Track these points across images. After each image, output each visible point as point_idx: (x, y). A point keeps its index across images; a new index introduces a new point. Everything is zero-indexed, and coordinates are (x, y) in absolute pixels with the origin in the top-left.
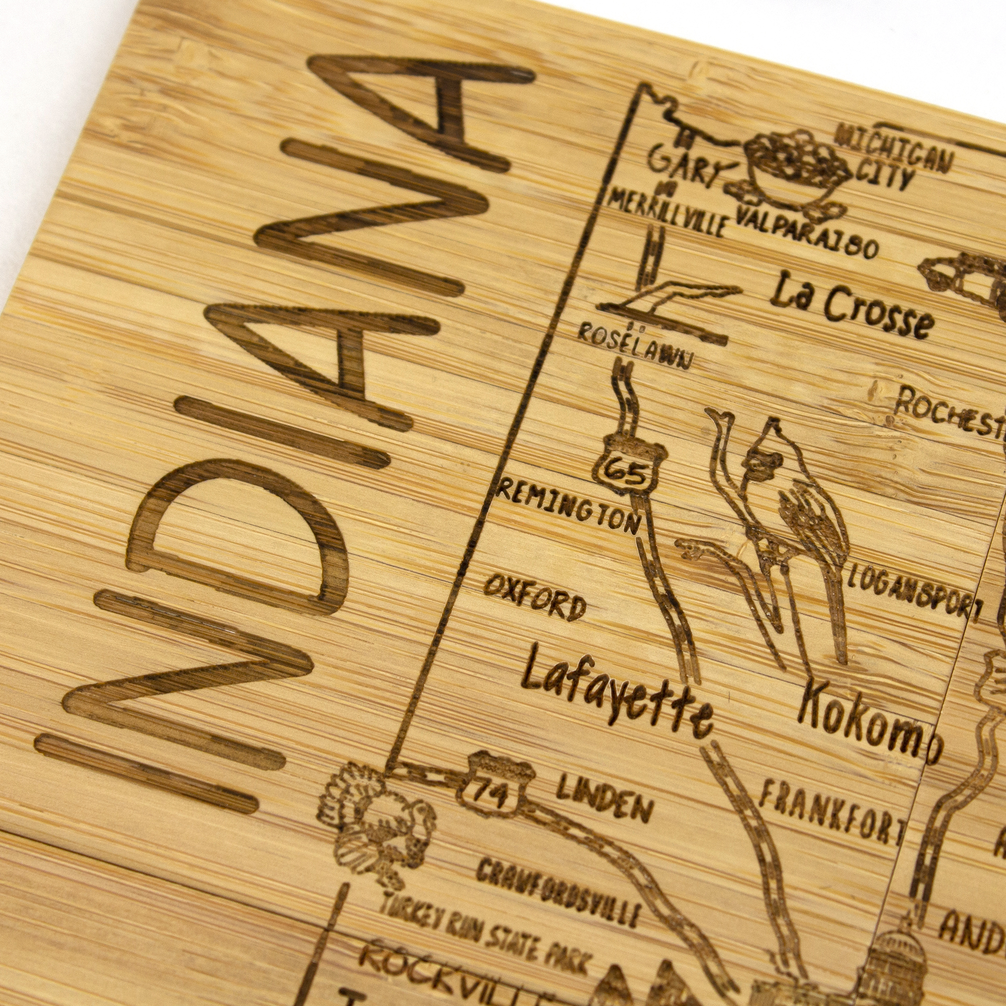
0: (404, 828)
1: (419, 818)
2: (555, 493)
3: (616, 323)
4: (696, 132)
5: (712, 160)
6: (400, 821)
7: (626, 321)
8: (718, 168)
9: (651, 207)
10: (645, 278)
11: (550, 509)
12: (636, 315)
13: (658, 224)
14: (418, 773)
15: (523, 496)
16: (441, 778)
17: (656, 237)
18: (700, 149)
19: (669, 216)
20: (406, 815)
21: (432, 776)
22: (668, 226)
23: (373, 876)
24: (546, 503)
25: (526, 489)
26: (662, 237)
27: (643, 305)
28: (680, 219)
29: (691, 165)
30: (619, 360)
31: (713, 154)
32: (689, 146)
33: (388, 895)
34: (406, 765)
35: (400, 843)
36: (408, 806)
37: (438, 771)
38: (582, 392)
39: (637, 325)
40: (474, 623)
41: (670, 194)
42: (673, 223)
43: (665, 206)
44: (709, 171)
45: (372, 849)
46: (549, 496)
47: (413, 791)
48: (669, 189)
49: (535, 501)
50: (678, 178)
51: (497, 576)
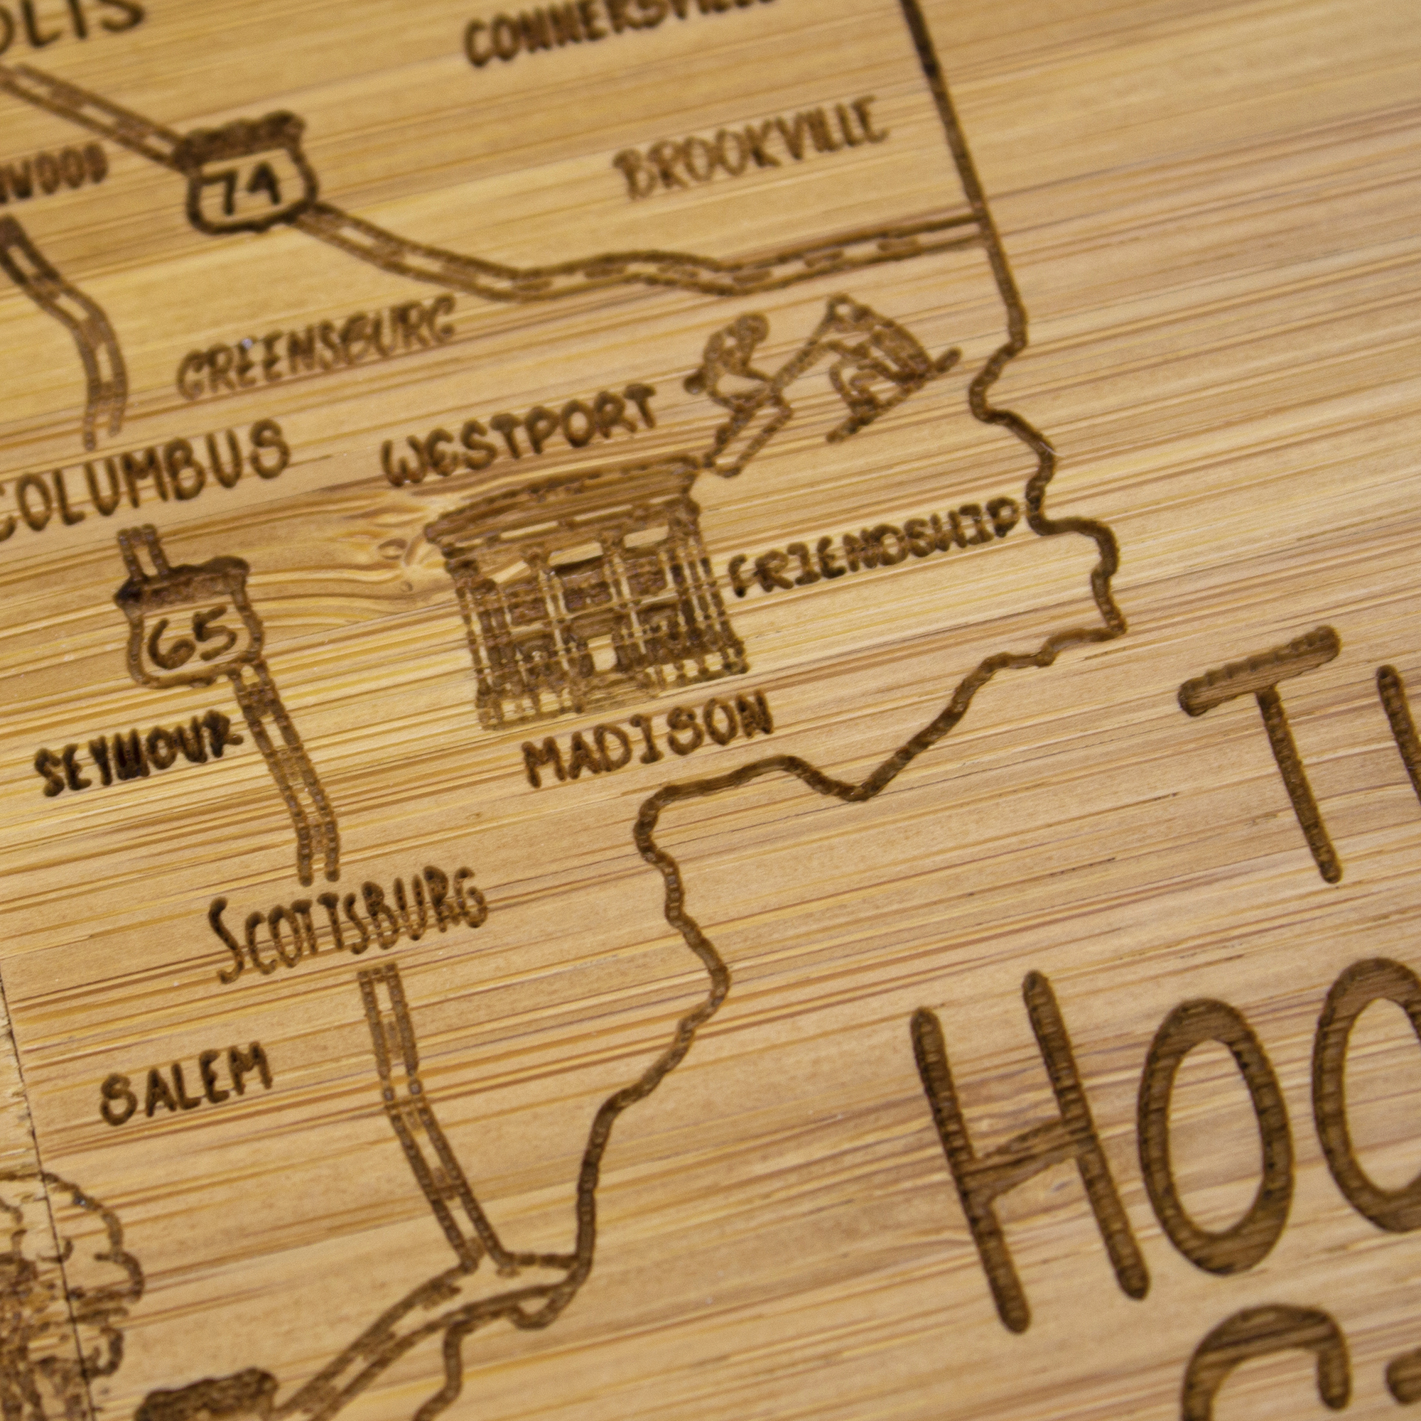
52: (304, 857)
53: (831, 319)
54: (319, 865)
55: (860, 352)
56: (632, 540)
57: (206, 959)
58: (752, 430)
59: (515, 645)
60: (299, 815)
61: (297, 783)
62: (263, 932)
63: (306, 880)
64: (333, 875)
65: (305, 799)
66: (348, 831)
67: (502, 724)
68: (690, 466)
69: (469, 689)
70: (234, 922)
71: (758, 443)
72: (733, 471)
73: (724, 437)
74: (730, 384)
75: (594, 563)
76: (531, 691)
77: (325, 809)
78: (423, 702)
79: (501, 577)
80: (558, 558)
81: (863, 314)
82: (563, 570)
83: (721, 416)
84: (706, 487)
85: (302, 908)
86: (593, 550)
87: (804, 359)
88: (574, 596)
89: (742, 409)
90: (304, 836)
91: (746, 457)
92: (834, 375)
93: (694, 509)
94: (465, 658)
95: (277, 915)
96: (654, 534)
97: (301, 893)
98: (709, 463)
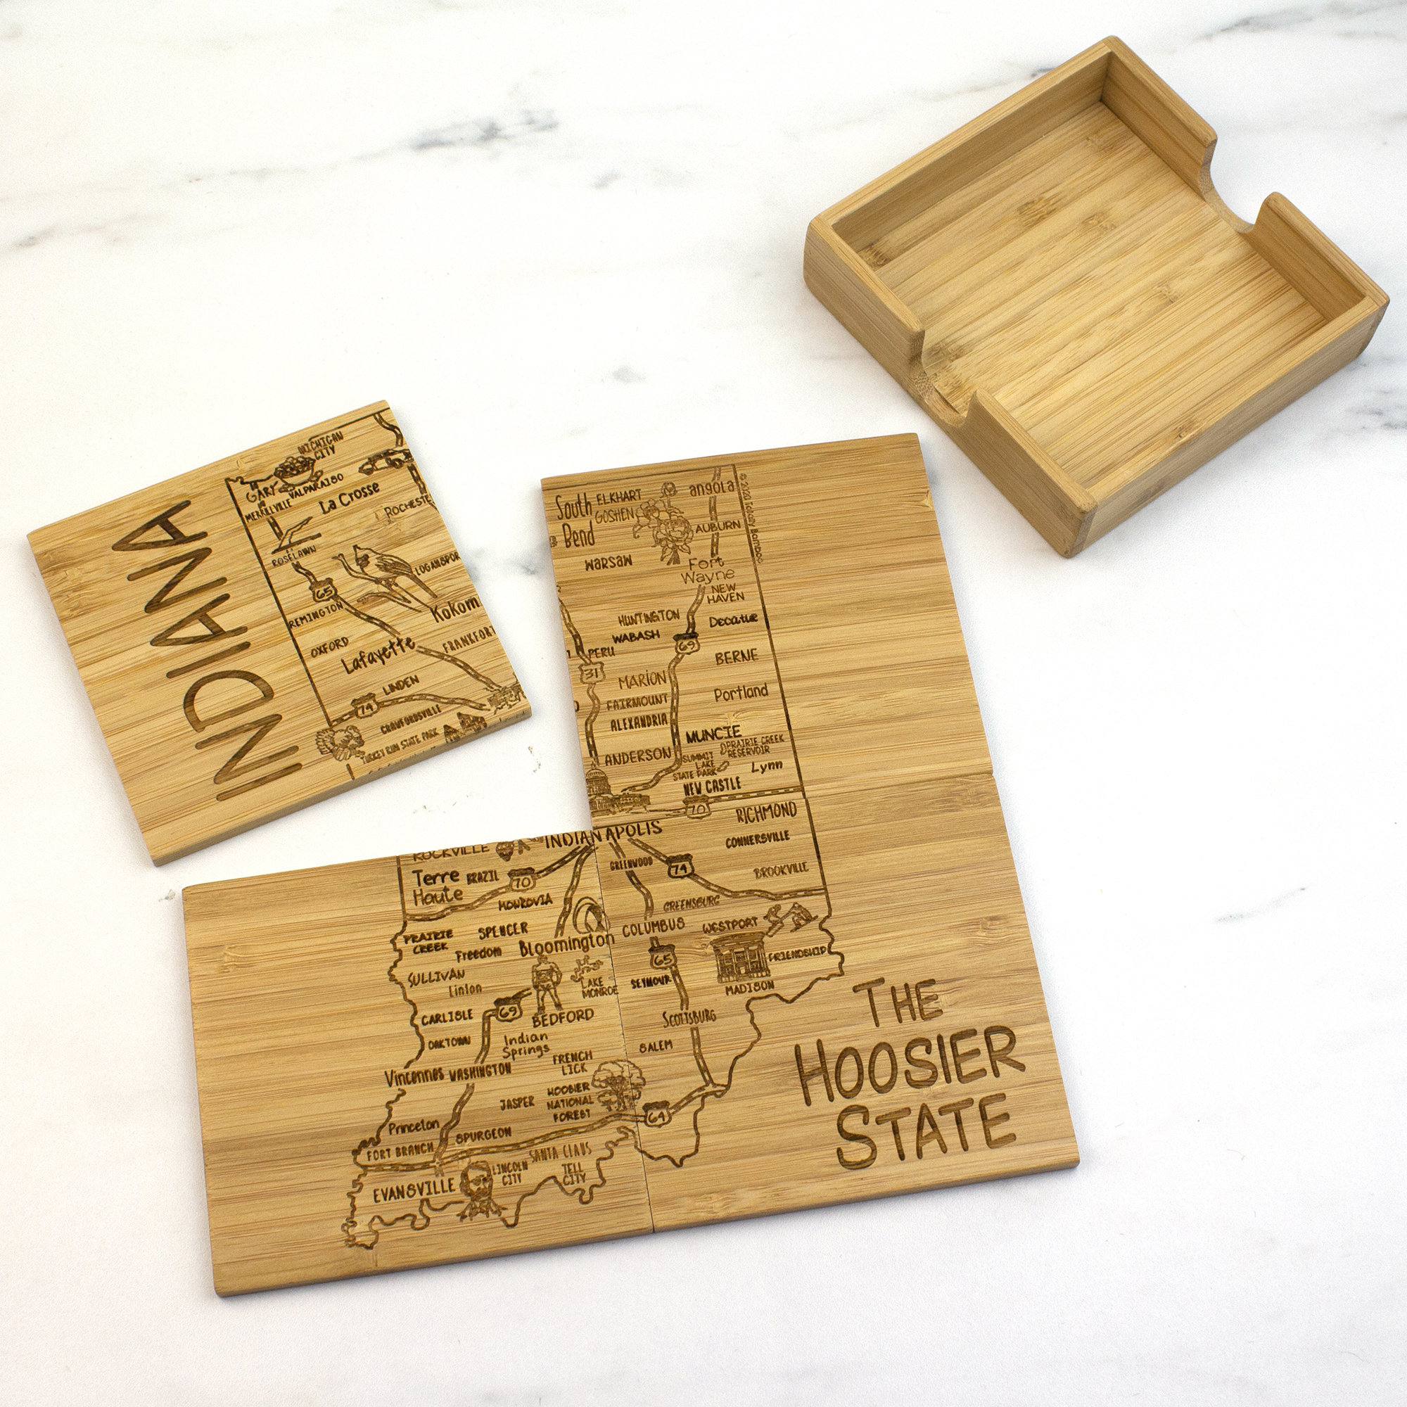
0: (350, 737)
1: (352, 731)
2: (308, 615)
3: (282, 554)
4: (255, 482)
5: (268, 486)
6: (347, 736)
7: (285, 551)
8: (272, 487)
9: (262, 513)
10: (279, 535)
11: (311, 620)
12: (286, 547)
13: (269, 516)
14: (341, 720)
15: (300, 623)
16: (348, 716)
17: (271, 521)
18: (261, 486)
19: (270, 512)
20: (347, 734)
21: (345, 718)
22: (272, 515)
23: (353, 757)
24: (309, 619)
25: (299, 620)
26: (273, 519)
27: (286, 543)
28: (274, 510)
29: (263, 492)
30: (293, 564)
31: (267, 484)
32: (257, 487)
33: (362, 758)
34: (334, 721)
35: (352, 742)
36: (345, 731)
37: (346, 715)
38: (290, 581)
39: (289, 550)
40: (318, 668)
41: (264, 505)
42: (273, 513)
43: (266, 510)
44: (270, 490)
45: (346, 750)
46: (307, 617)
47: (344, 726)
48: (262, 504)
49: (304, 621)
50: (262, 499)
51: (312, 651)
52: (682, 1005)
53: (794, 907)
54: (685, 1007)
55: (799, 914)
56: (750, 948)
57: (662, 1023)
58: (776, 928)
59: (726, 967)
60: (681, 996)
61: (681, 990)
62: (673, 1019)
63: (682, 1009)
64: (687, 1009)
65: (683, 993)
66: (690, 1001)
67: (722, 982)
68: (763, 934)
69: (716, 975)
70: (667, 1016)
71: (777, 931)
72: (772, 936)
73: (770, 929)
74: (772, 918)
75: (743, 952)
76: (728, 976)
77: (686, 996)
78: (707, 976)
79: (724, 953)
80: (735, 951)
81: (800, 906)
82: (736, 953)
83: (770, 925)
84: (766, 939)
85: (681, 1015)
86: (743, 949)
87: (787, 915)
88: (738, 958)
89: (774, 924)
90: (682, 1001)
91: (774, 934)
92: (793, 919)
93: (763, 943)
94: (716, 969)
95: (676, 1015)
96: (755, 947)
97: (681, 1012)
98: (767, 934)
